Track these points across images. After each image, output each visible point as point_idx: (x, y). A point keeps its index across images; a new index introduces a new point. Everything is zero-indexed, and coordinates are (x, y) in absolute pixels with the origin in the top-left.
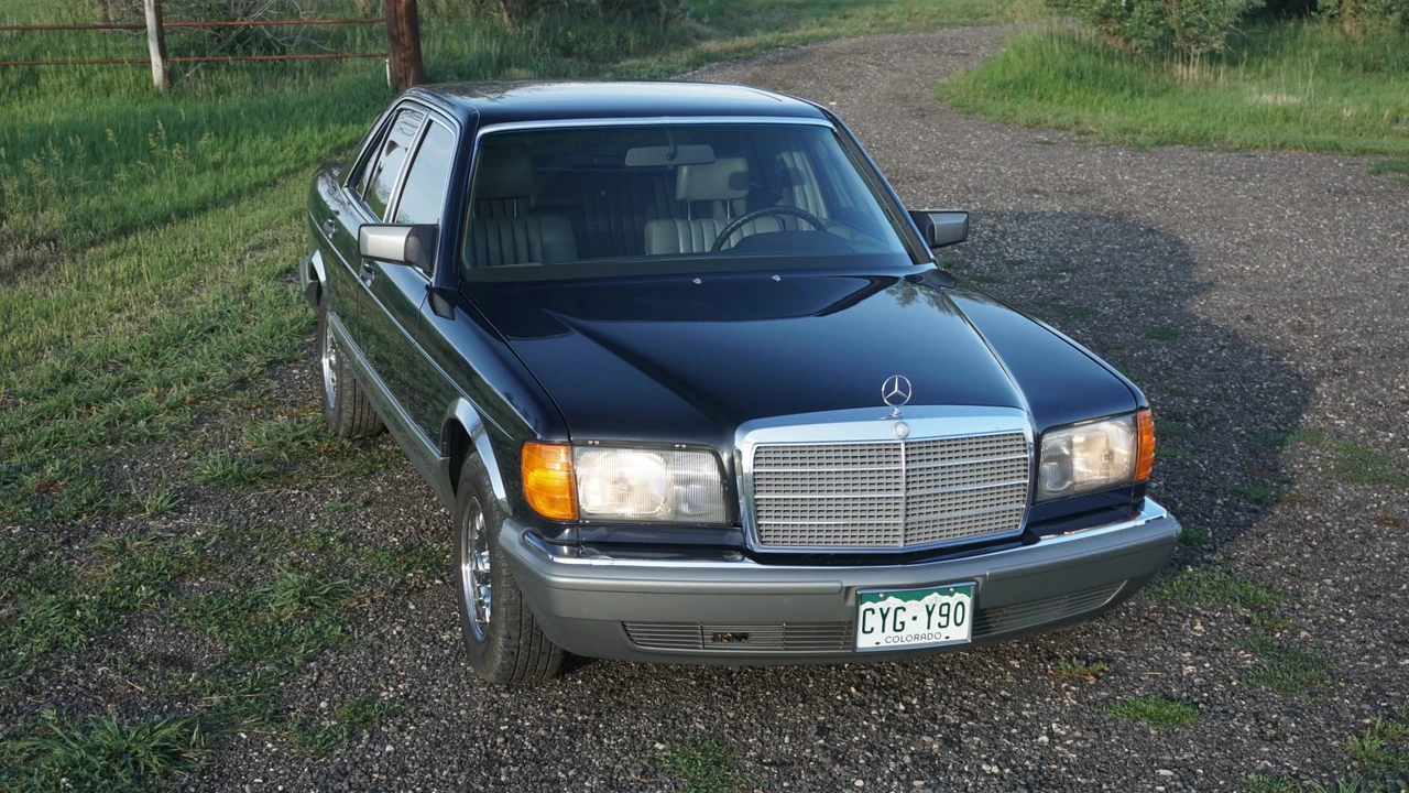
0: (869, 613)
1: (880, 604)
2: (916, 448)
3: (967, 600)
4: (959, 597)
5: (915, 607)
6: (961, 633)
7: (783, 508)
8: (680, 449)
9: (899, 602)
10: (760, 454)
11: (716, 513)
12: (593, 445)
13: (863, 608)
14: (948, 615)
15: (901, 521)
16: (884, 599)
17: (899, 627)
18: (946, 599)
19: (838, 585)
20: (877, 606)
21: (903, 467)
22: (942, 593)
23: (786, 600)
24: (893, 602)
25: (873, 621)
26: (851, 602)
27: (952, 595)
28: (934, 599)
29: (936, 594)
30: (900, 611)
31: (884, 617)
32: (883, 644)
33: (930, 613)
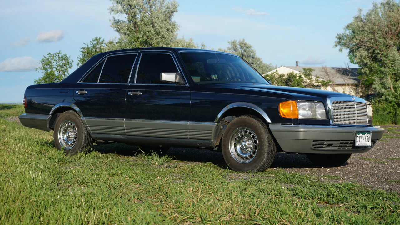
2: (357, 103)
3: (370, 136)
6: (369, 144)
7: (337, 115)
8: (316, 102)
10: (333, 103)
12: (299, 101)
13: (357, 136)
15: (356, 119)
16: (360, 134)
17: (361, 141)
19: (353, 130)
21: (356, 107)
23: (345, 133)
24: (361, 135)
25: (358, 139)
26: (354, 135)
28: (366, 135)
30: (362, 137)
32: (359, 145)
33: (366, 138)
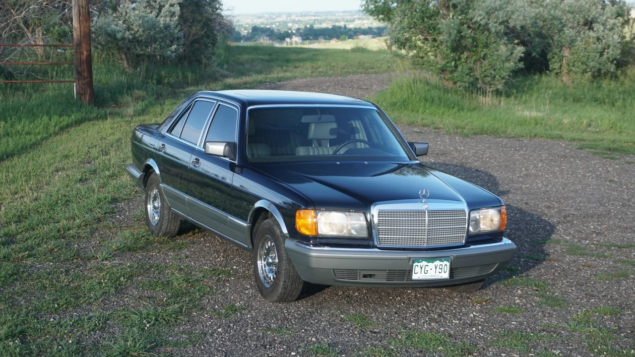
0: (416, 267)
1: (420, 264)
2: (432, 213)
3: (448, 264)
4: (446, 262)
5: (431, 265)
6: (446, 275)
7: (387, 232)
8: (352, 212)
9: (426, 263)
10: (380, 213)
11: (365, 234)
12: (323, 210)
13: (414, 265)
14: (442, 269)
15: (426, 237)
16: (421, 262)
17: (426, 272)
18: (441, 263)
19: (406, 257)
20: (419, 264)
21: (427, 219)
22: (441, 261)
23: (389, 261)
24: (424, 263)
25: (418, 269)
26: (411, 263)
27: (443, 261)
28: (438, 263)
29: (438, 261)
30: (426, 267)
31: (421, 268)
32: (420, 278)
33: (436, 268)
